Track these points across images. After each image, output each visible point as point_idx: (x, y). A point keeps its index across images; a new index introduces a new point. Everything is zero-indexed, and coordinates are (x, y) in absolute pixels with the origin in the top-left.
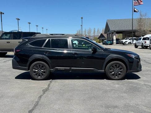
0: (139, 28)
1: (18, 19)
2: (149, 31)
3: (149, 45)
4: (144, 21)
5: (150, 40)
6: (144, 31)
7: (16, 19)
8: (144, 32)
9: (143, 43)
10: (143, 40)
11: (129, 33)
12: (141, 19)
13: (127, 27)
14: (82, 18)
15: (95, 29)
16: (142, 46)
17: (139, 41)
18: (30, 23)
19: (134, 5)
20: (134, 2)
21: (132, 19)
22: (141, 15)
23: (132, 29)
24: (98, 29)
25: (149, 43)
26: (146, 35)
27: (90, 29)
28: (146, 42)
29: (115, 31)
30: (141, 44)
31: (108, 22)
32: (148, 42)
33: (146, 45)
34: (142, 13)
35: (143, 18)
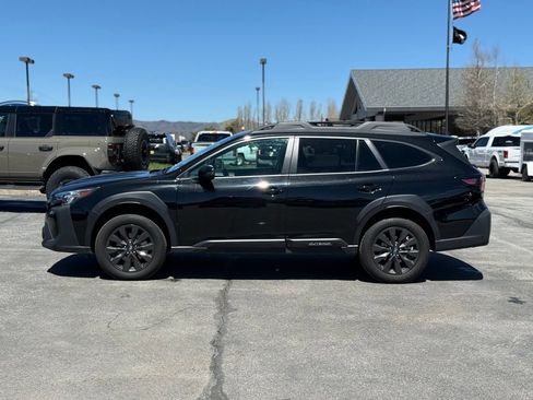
0: (470, 104)
1: (28, 61)
2: (505, 114)
3: (519, 166)
4: (489, 78)
5: (522, 145)
6: (490, 112)
7: (21, 59)
8: (486, 117)
9: (494, 158)
10: (493, 145)
11: (431, 120)
12: (478, 68)
13: (422, 98)
14: (263, 62)
15: (301, 101)
16: (491, 167)
17: (478, 149)
18: (70, 76)
19: (452, 16)
20: (452, 5)
21: (447, 68)
22: (477, 55)
23: (444, 105)
24: (313, 104)
25: (519, 158)
26: (493, 126)
27: (284, 102)
28: (506, 153)
29: (381, 113)
30: (488, 162)
31: (354, 78)
32: (515, 154)
33: (508, 165)
34: (482, 49)
35: (486, 65)
